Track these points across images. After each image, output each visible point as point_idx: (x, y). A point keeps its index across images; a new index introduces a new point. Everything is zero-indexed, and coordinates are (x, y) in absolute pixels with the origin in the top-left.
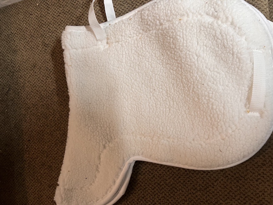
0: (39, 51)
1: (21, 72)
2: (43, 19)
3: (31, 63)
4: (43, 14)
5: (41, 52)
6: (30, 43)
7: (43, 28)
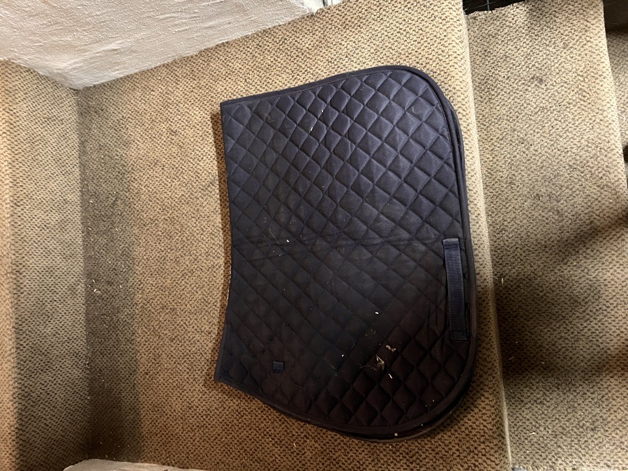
0: (163, 142)
1: (134, 172)
2: (170, 97)
3: (150, 159)
4: (170, 89)
5: (165, 143)
6: (150, 132)
7: (169, 109)
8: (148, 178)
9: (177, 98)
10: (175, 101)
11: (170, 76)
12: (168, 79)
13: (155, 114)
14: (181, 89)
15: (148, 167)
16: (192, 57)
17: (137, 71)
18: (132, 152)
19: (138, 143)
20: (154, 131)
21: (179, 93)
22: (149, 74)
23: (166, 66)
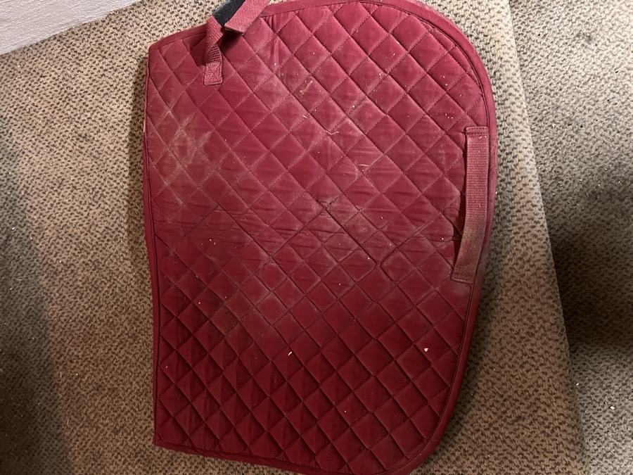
8: (52, 205)
9: (82, 87)
10: (78, 91)
11: (66, 54)
12: (64, 58)
13: (50, 112)
14: (85, 72)
15: (49, 190)
16: (97, 24)
17: (14, 48)
18: (23, 167)
19: (30, 155)
20: (52, 136)
21: (83, 79)
22: (35, 52)
23: (59, 38)
